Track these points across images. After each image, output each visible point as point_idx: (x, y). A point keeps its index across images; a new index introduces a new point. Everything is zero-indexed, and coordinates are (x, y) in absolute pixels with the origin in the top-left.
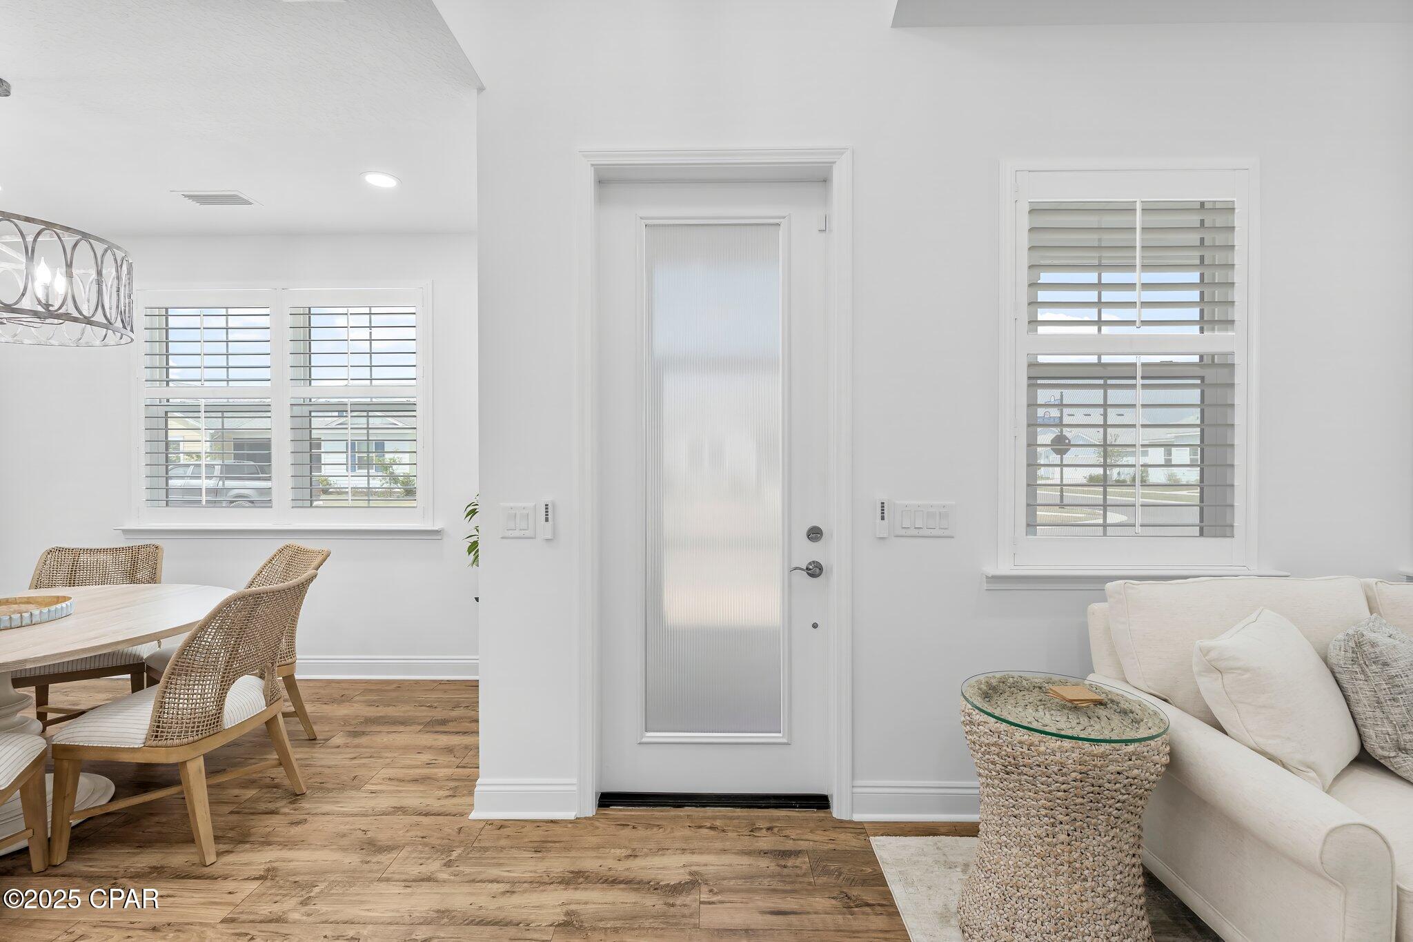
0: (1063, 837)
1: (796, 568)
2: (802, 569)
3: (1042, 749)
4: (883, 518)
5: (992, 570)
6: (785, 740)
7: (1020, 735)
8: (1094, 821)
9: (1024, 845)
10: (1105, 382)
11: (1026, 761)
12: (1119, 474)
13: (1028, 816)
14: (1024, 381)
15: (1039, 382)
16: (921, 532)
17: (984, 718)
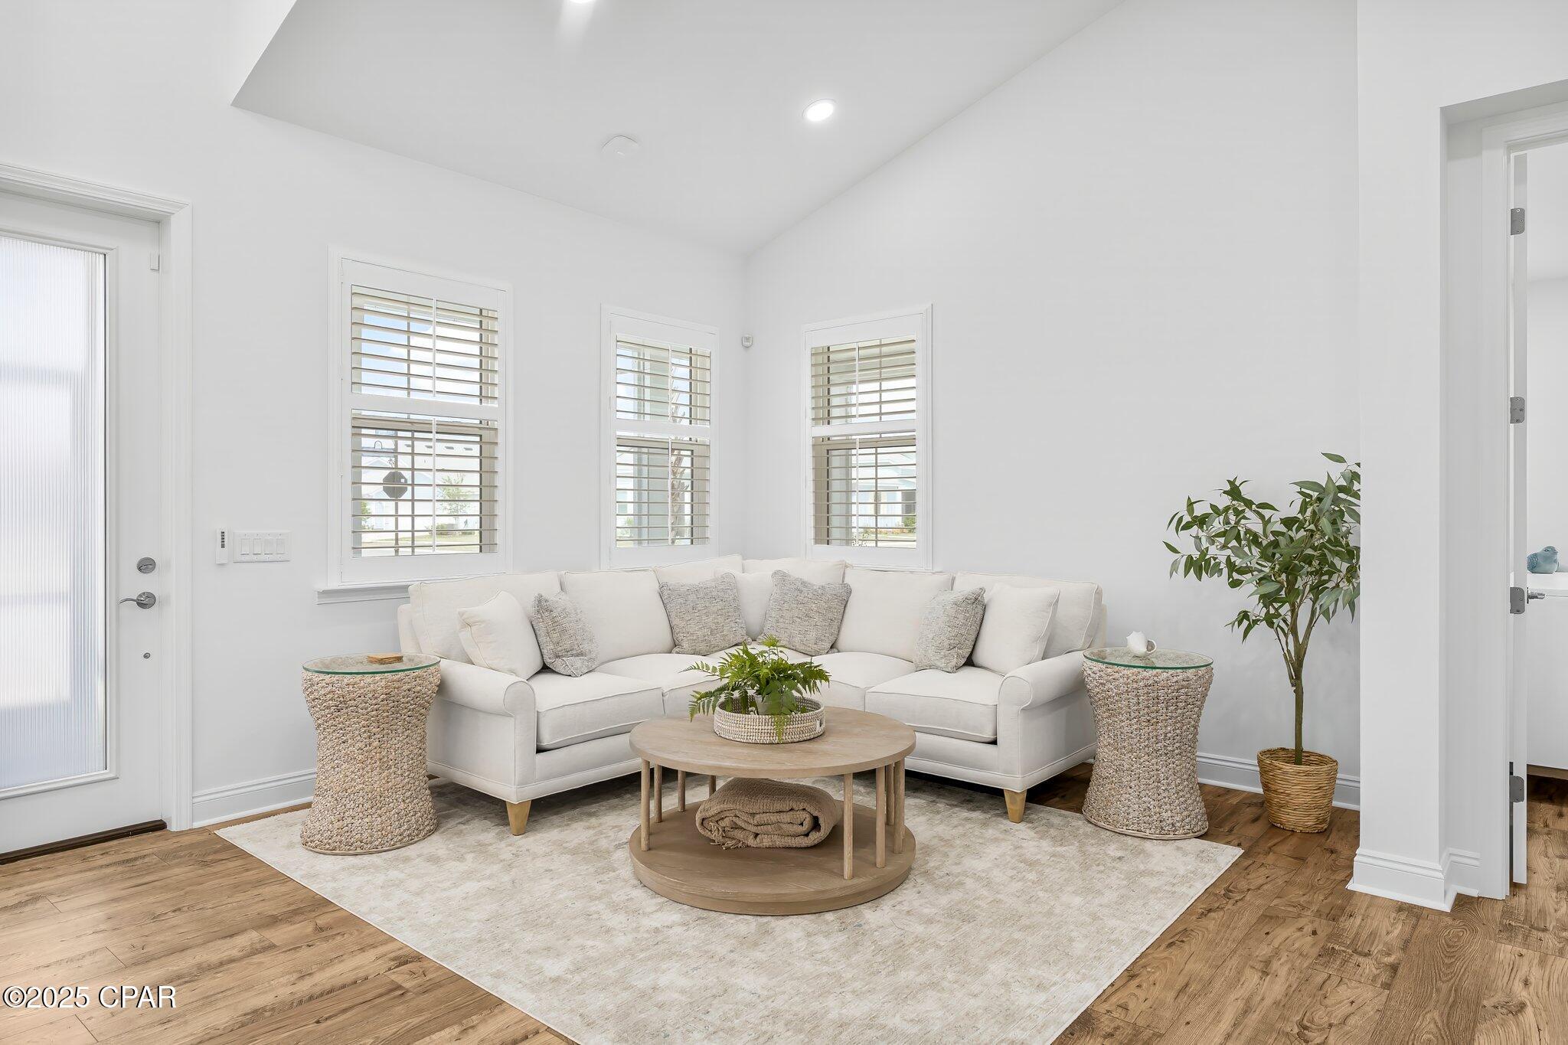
0: (376, 743)
1: (127, 600)
2: (134, 600)
3: (362, 684)
4: (223, 546)
5: (323, 587)
6: (112, 775)
7: (347, 679)
8: (394, 727)
9: (350, 759)
10: (413, 435)
11: (352, 695)
12: (466, 522)
13: (353, 738)
14: (349, 431)
15: (364, 431)
16: (259, 558)
17: (322, 676)
